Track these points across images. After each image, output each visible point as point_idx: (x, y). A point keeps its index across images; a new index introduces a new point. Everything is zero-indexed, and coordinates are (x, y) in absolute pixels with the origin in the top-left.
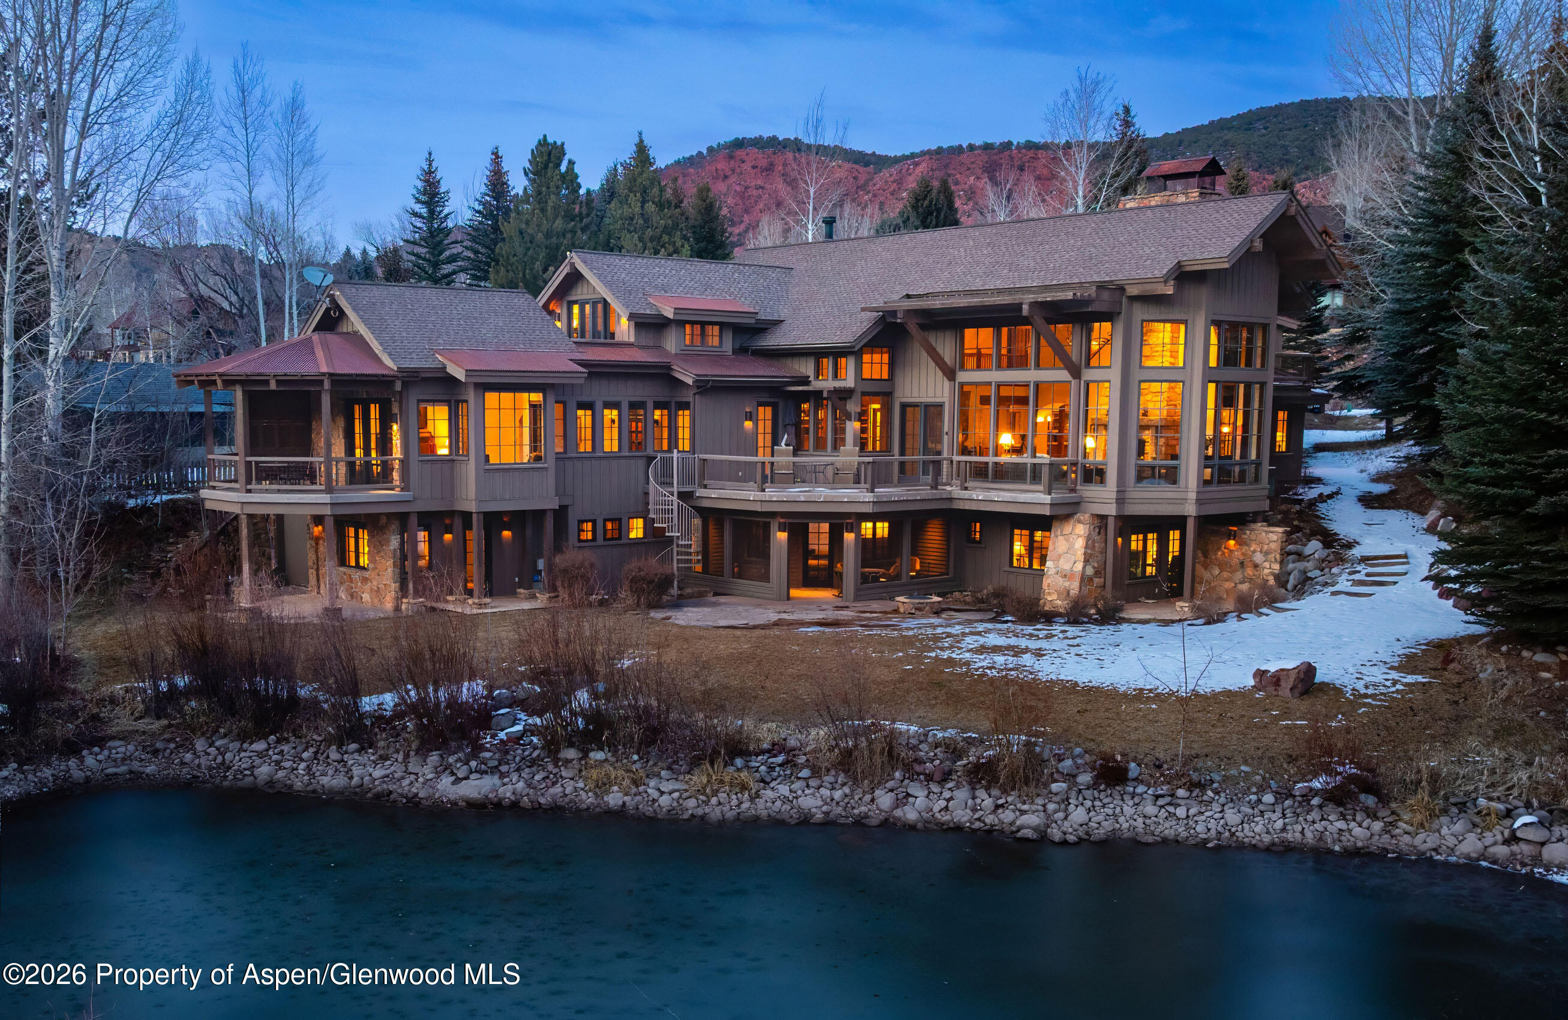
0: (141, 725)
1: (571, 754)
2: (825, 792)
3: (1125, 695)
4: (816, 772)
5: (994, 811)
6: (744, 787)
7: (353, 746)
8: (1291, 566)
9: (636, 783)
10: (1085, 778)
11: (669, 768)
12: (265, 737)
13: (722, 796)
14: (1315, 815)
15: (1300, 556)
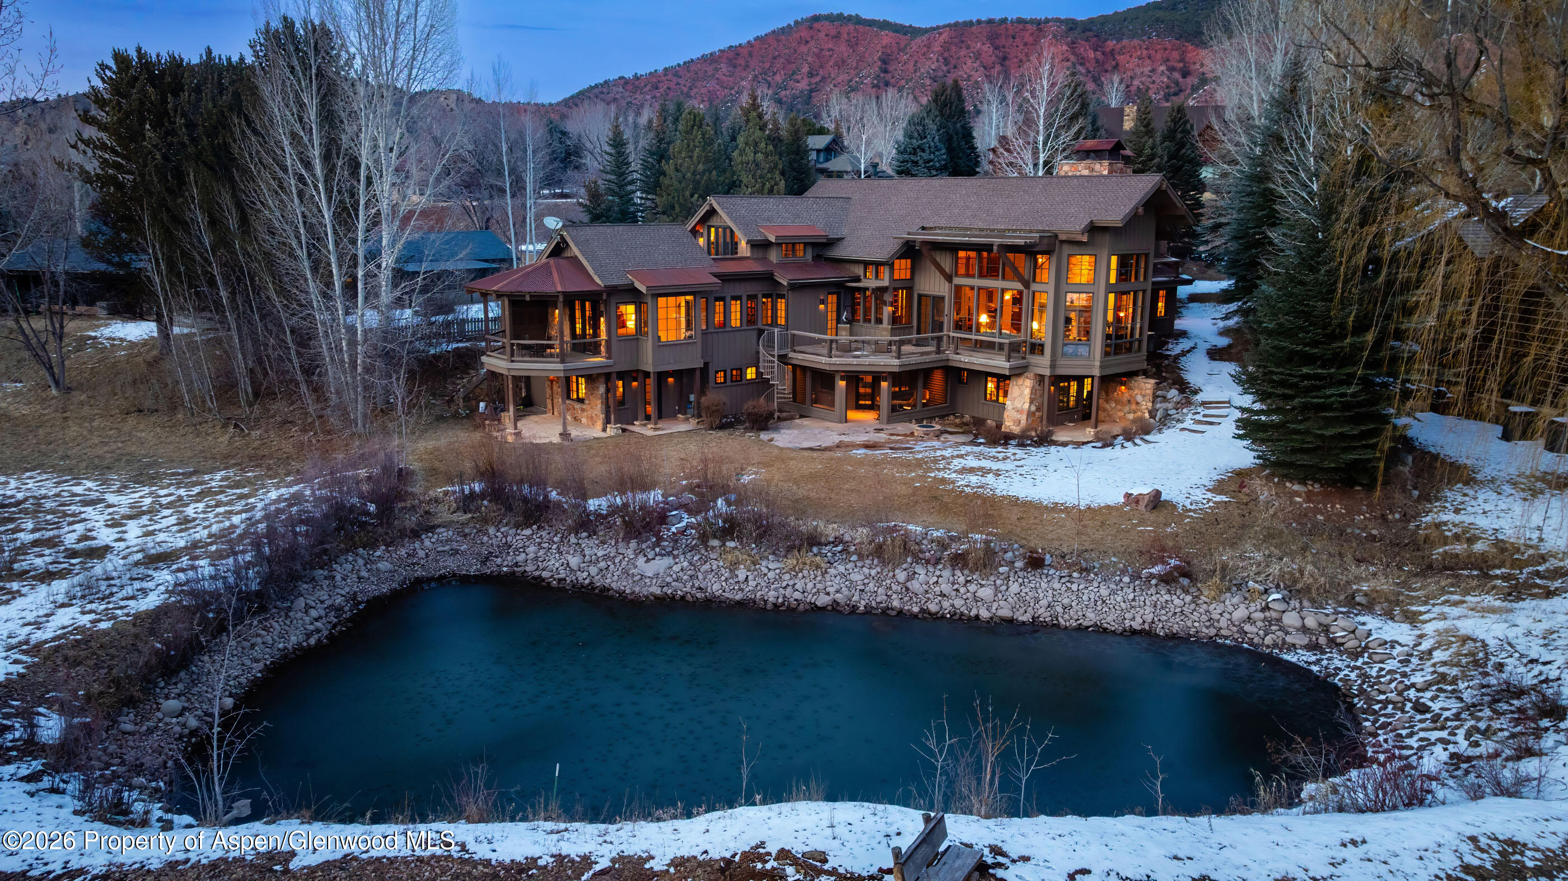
0: (455, 517)
1: (715, 543)
2: (866, 570)
3: (1046, 507)
4: (861, 557)
5: (965, 585)
6: (818, 567)
7: (585, 534)
8: (1158, 406)
9: (754, 563)
10: (1019, 564)
11: (773, 553)
12: (530, 526)
13: (805, 572)
14: (1153, 590)
15: (1165, 399)
